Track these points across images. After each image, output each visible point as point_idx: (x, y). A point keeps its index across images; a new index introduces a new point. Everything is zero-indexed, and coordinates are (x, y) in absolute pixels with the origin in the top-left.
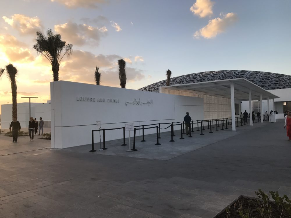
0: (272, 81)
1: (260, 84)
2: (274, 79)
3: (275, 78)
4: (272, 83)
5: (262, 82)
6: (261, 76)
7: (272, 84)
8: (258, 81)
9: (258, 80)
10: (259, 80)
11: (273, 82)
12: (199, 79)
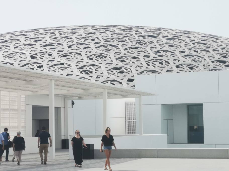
0: (215, 55)
1: (185, 60)
2: (221, 51)
3: (224, 48)
4: (213, 60)
5: (192, 56)
6: (194, 44)
7: (213, 62)
8: (184, 54)
9: (184, 52)
10: (187, 52)
11: (216, 58)
12: (48, 43)
